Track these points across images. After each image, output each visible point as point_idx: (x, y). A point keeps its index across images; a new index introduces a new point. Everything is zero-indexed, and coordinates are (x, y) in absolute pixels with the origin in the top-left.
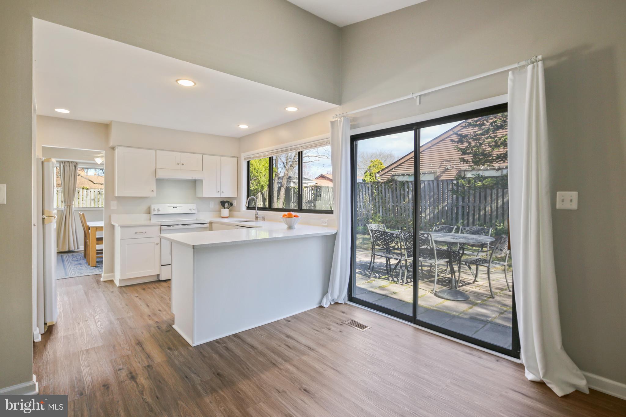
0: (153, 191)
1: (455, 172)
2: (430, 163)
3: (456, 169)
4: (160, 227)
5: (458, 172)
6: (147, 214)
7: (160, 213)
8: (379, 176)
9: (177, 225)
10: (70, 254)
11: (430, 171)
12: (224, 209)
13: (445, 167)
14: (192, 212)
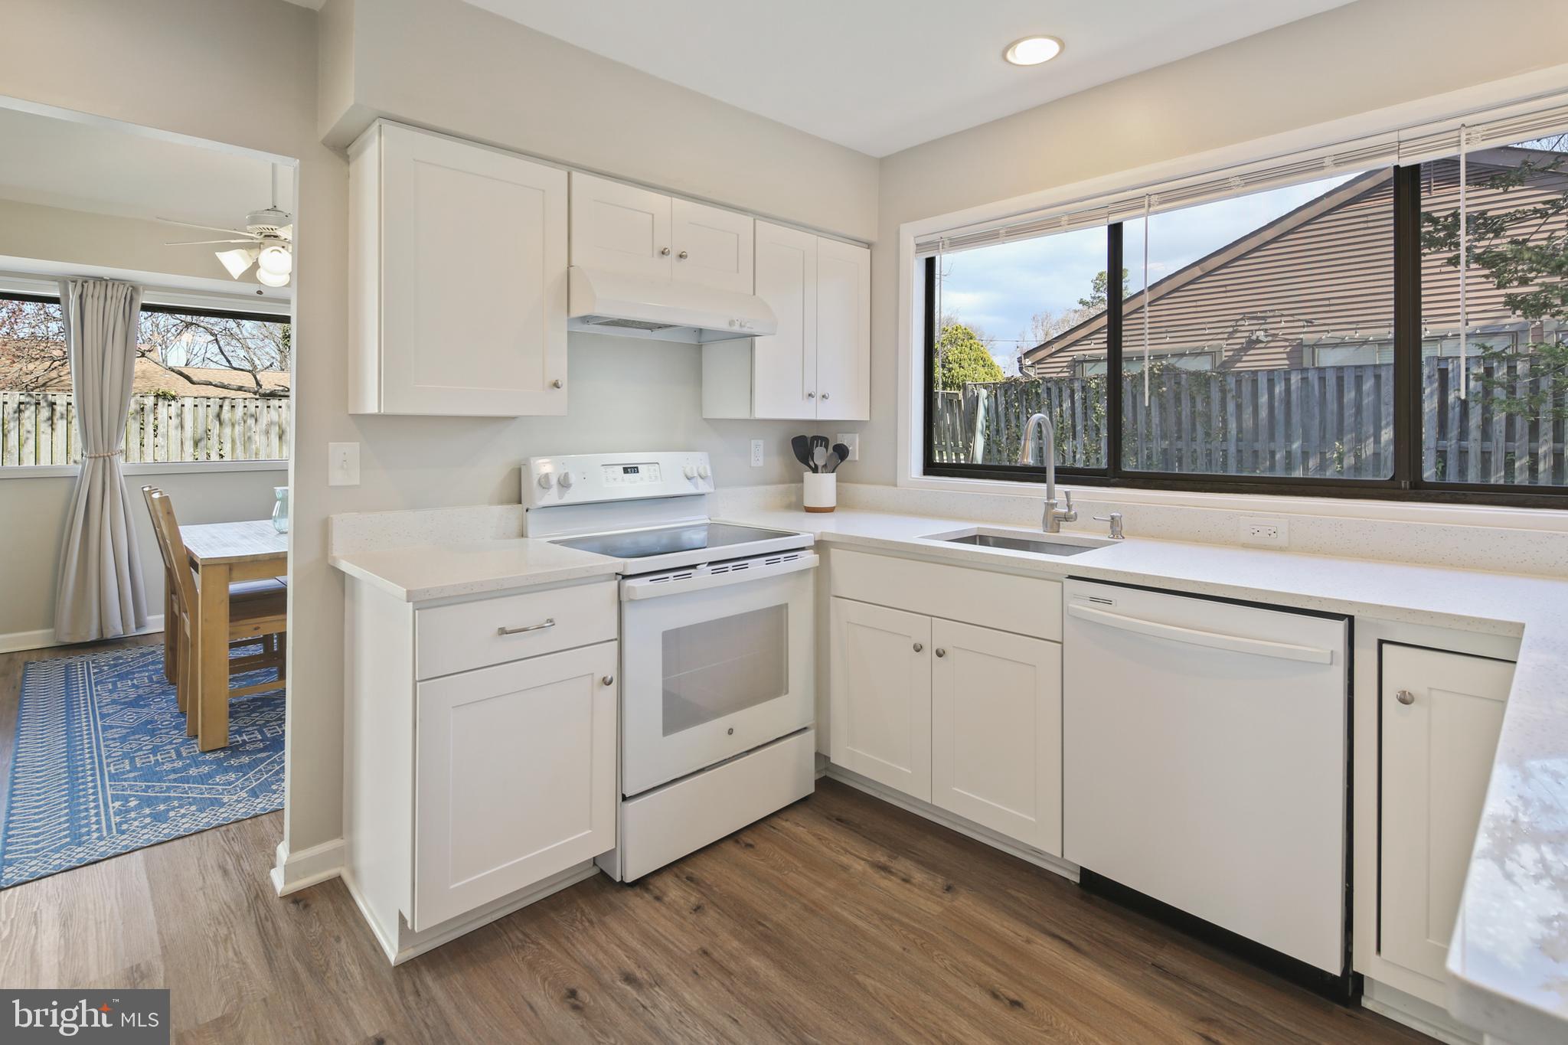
0: (556, 385)
1: (1281, 350)
2: (1204, 323)
3: (1286, 340)
4: (616, 583)
5: (1291, 351)
6: (509, 506)
7: (570, 498)
8: (1030, 363)
9: (695, 567)
10: (105, 657)
11: (1197, 348)
12: (813, 475)
13: (1247, 334)
14: (697, 488)
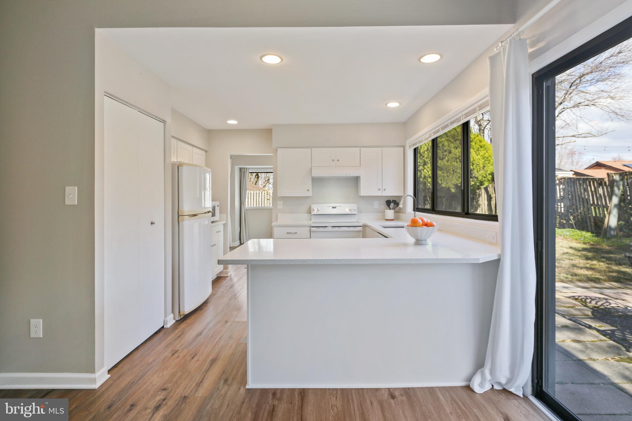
0: (308, 190)
4: (310, 228)
6: (307, 214)
7: (319, 213)
9: (327, 227)
12: (389, 210)
14: (352, 212)
